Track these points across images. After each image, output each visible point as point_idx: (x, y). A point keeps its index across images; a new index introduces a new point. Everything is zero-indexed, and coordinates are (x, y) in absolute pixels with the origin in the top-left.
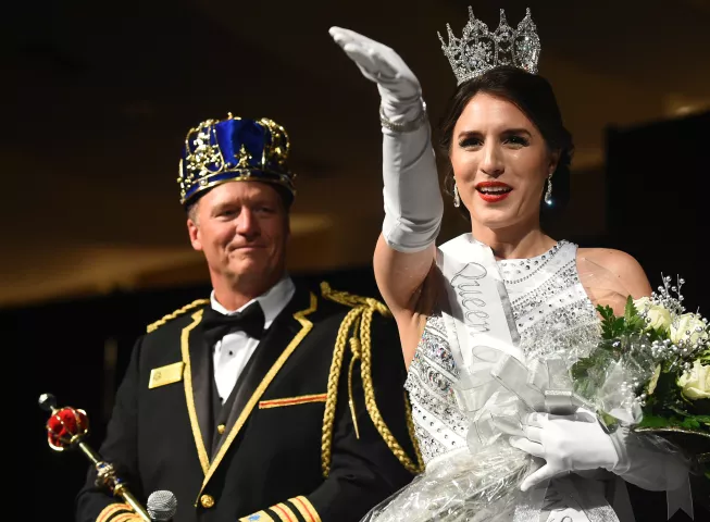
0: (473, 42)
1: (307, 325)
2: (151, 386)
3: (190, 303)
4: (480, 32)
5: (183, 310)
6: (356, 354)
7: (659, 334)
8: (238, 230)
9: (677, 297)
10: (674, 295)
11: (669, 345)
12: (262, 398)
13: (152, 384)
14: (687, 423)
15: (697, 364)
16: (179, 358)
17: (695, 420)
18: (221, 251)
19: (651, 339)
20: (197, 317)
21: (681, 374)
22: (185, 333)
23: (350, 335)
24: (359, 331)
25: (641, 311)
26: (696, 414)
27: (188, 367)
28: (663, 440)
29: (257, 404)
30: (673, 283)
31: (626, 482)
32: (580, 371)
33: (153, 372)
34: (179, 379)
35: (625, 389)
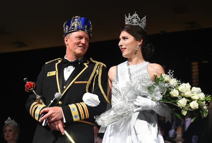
0: (134, 18)
1: (87, 66)
2: (48, 76)
3: (57, 59)
4: (136, 17)
5: (55, 60)
6: (98, 74)
7: (167, 82)
8: (81, 42)
9: (172, 75)
10: (171, 74)
11: (169, 85)
12: (75, 81)
13: (48, 75)
14: (171, 101)
15: (174, 89)
16: (55, 70)
17: (173, 101)
18: (75, 46)
19: (165, 83)
20: (60, 61)
21: (171, 91)
22: (56, 64)
23: (97, 69)
24: (99, 69)
25: (164, 77)
26: (173, 100)
27: (57, 72)
28: (166, 105)
29: (74, 82)
30: (171, 72)
31: (157, 114)
32: (149, 88)
33: (48, 73)
34: (55, 74)
35: (159, 93)
